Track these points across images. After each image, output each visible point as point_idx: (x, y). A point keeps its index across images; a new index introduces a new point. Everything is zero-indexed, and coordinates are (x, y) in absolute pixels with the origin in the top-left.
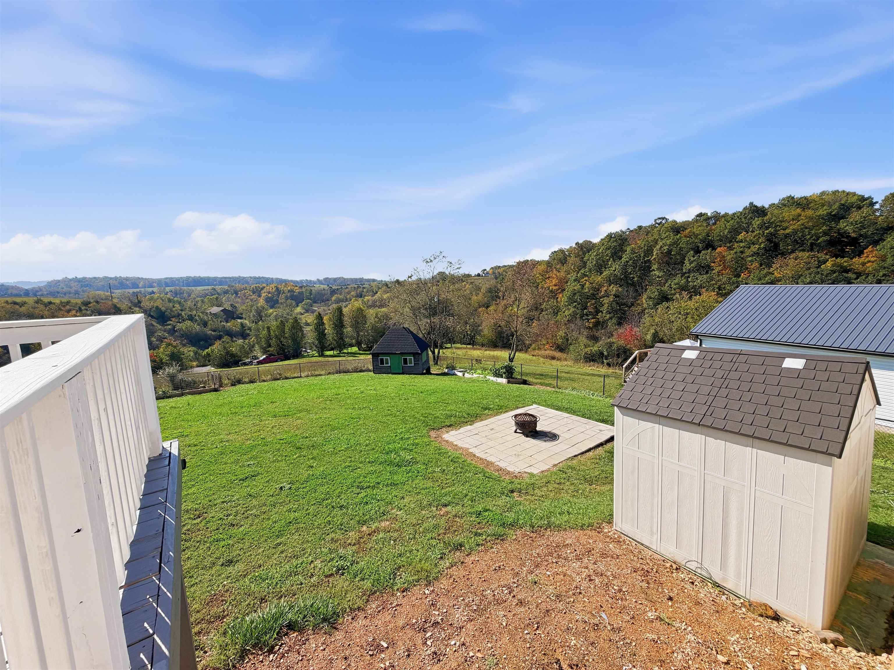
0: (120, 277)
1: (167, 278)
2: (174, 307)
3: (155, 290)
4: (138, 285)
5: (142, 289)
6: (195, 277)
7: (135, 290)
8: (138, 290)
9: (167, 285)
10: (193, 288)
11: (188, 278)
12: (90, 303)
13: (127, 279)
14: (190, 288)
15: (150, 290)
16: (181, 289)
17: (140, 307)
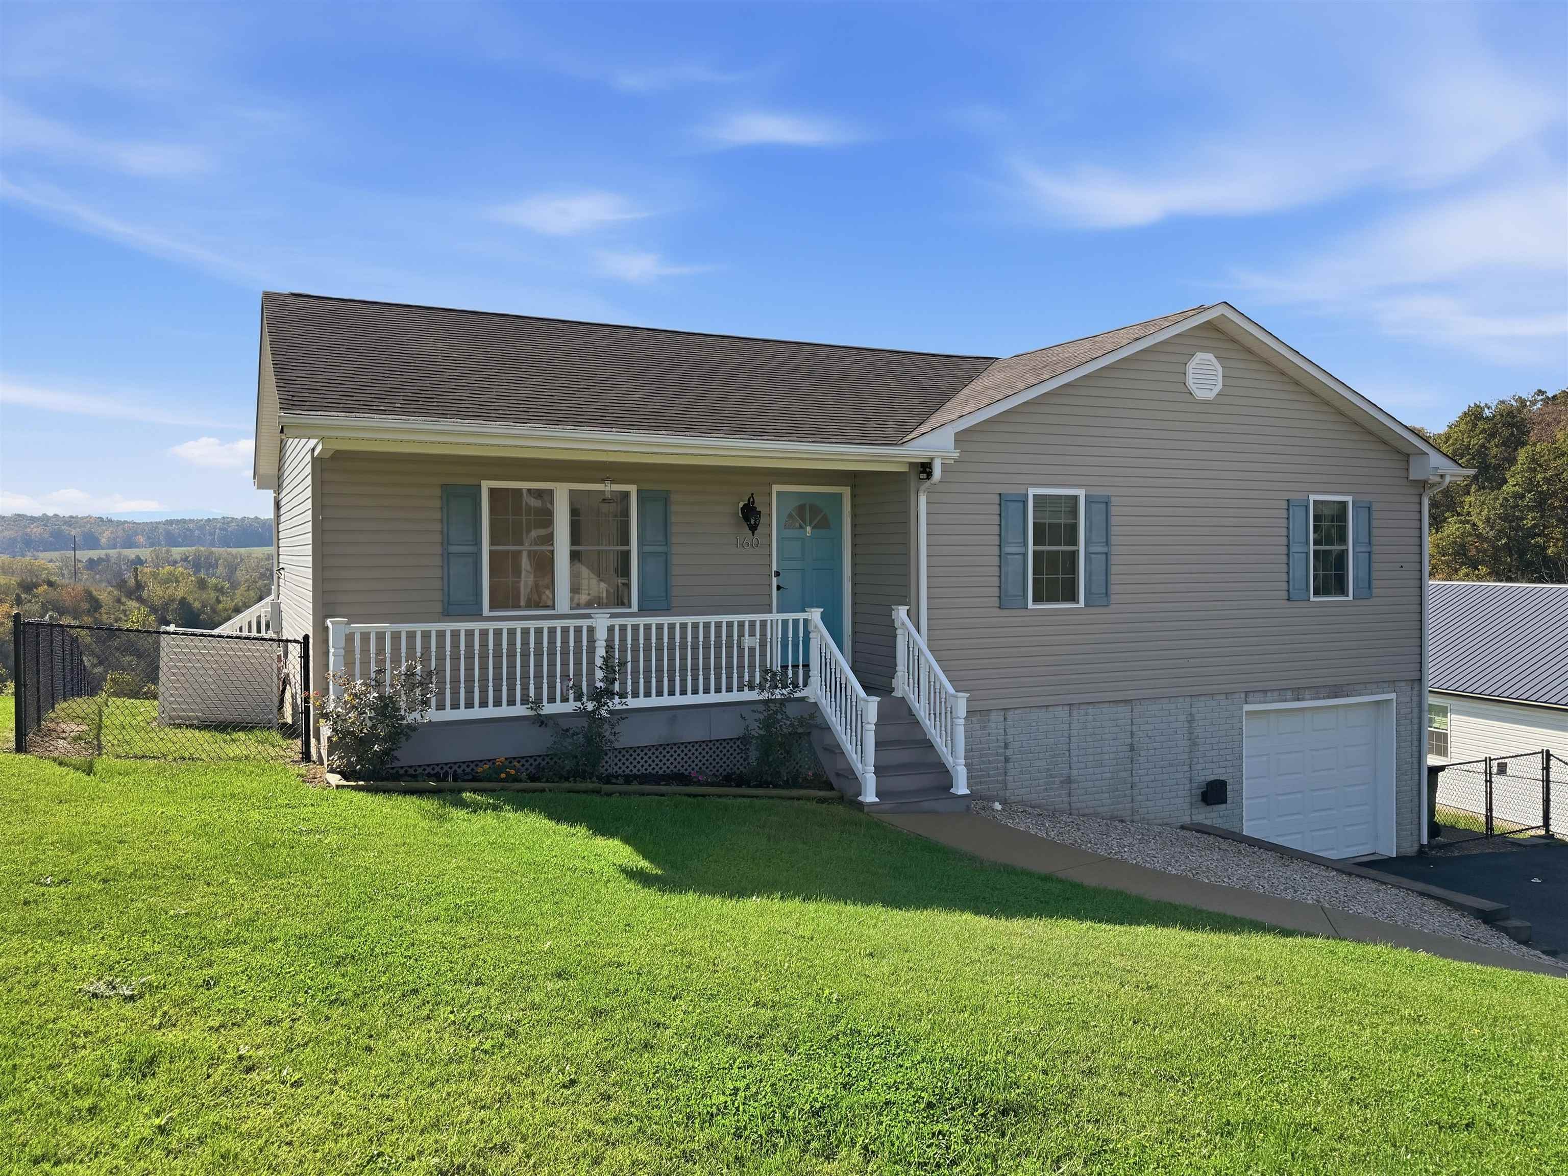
0: (56, 515)
1: (170, 522)
2: (219, 602)
3: (145, 553)
4: (98, 540)
5: (113, 552)
6: (243, 519)
7: (95, 554)
8: (102, 553)
9: (172, 541)
10: (243, 550)
11: (226, 521)
12: (36, 586)
13: (71, 521)
14: (234, 551)
15: (131, 553)
16: (212, 553)
17: (140, 599)
